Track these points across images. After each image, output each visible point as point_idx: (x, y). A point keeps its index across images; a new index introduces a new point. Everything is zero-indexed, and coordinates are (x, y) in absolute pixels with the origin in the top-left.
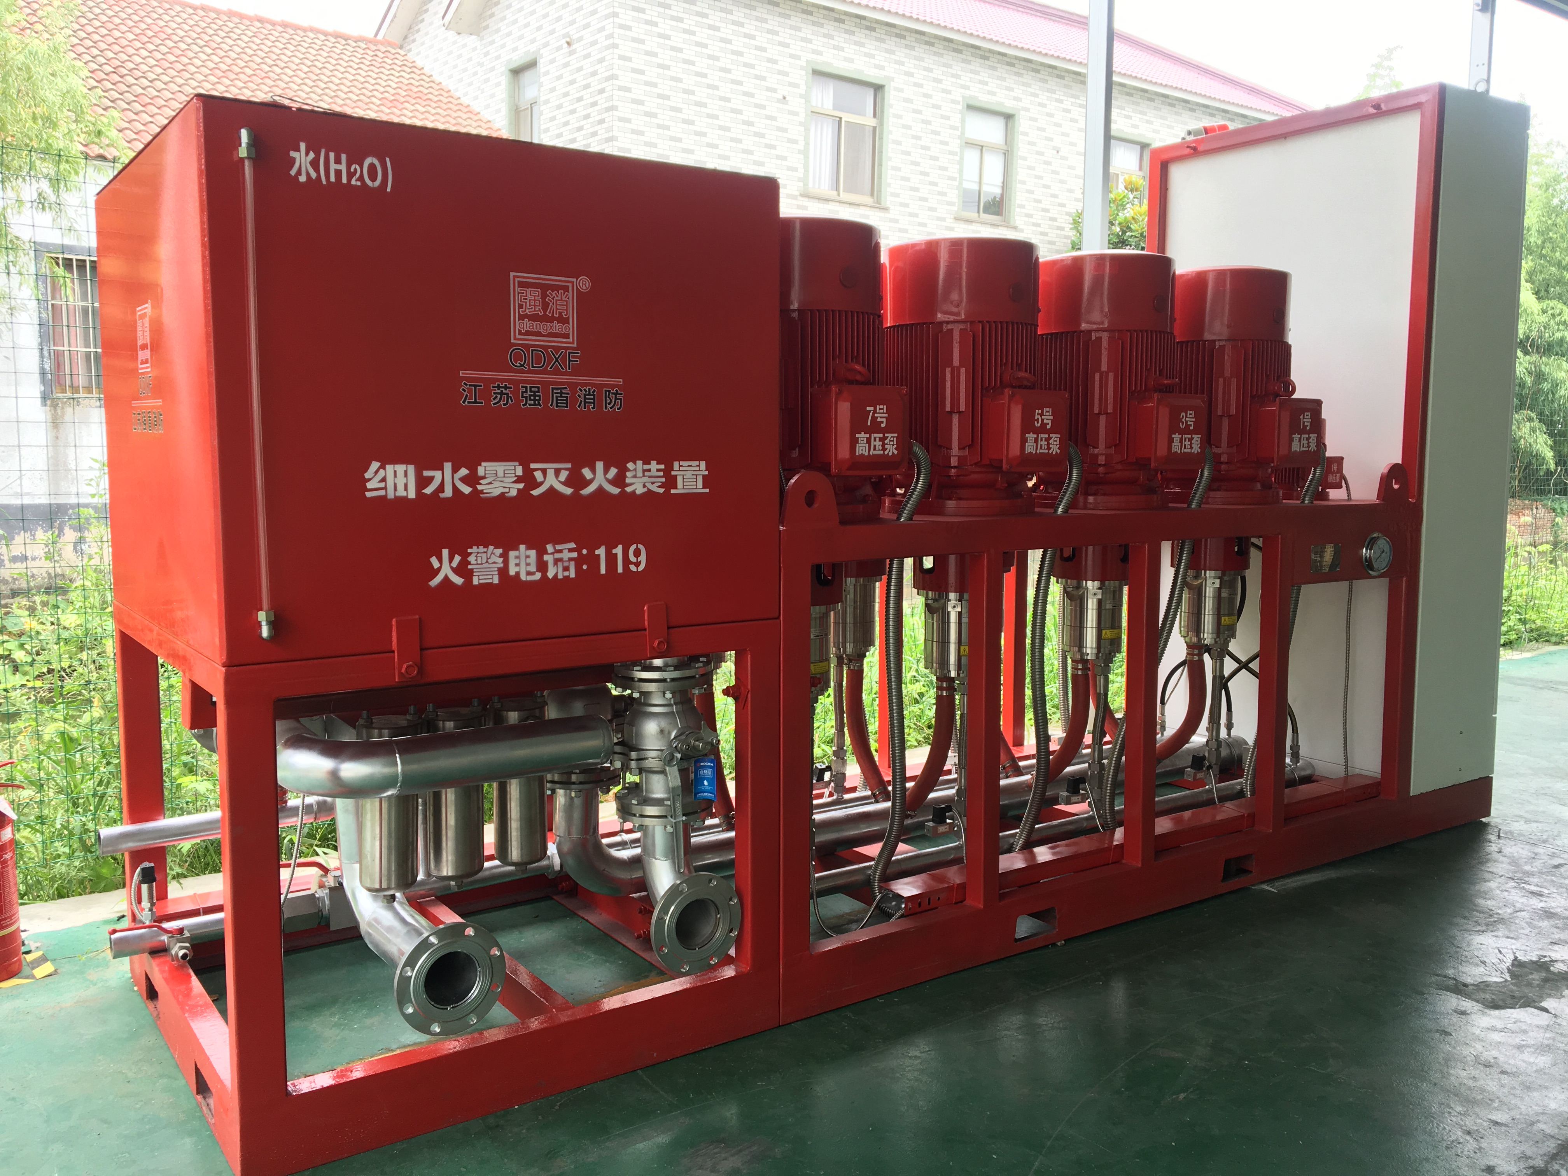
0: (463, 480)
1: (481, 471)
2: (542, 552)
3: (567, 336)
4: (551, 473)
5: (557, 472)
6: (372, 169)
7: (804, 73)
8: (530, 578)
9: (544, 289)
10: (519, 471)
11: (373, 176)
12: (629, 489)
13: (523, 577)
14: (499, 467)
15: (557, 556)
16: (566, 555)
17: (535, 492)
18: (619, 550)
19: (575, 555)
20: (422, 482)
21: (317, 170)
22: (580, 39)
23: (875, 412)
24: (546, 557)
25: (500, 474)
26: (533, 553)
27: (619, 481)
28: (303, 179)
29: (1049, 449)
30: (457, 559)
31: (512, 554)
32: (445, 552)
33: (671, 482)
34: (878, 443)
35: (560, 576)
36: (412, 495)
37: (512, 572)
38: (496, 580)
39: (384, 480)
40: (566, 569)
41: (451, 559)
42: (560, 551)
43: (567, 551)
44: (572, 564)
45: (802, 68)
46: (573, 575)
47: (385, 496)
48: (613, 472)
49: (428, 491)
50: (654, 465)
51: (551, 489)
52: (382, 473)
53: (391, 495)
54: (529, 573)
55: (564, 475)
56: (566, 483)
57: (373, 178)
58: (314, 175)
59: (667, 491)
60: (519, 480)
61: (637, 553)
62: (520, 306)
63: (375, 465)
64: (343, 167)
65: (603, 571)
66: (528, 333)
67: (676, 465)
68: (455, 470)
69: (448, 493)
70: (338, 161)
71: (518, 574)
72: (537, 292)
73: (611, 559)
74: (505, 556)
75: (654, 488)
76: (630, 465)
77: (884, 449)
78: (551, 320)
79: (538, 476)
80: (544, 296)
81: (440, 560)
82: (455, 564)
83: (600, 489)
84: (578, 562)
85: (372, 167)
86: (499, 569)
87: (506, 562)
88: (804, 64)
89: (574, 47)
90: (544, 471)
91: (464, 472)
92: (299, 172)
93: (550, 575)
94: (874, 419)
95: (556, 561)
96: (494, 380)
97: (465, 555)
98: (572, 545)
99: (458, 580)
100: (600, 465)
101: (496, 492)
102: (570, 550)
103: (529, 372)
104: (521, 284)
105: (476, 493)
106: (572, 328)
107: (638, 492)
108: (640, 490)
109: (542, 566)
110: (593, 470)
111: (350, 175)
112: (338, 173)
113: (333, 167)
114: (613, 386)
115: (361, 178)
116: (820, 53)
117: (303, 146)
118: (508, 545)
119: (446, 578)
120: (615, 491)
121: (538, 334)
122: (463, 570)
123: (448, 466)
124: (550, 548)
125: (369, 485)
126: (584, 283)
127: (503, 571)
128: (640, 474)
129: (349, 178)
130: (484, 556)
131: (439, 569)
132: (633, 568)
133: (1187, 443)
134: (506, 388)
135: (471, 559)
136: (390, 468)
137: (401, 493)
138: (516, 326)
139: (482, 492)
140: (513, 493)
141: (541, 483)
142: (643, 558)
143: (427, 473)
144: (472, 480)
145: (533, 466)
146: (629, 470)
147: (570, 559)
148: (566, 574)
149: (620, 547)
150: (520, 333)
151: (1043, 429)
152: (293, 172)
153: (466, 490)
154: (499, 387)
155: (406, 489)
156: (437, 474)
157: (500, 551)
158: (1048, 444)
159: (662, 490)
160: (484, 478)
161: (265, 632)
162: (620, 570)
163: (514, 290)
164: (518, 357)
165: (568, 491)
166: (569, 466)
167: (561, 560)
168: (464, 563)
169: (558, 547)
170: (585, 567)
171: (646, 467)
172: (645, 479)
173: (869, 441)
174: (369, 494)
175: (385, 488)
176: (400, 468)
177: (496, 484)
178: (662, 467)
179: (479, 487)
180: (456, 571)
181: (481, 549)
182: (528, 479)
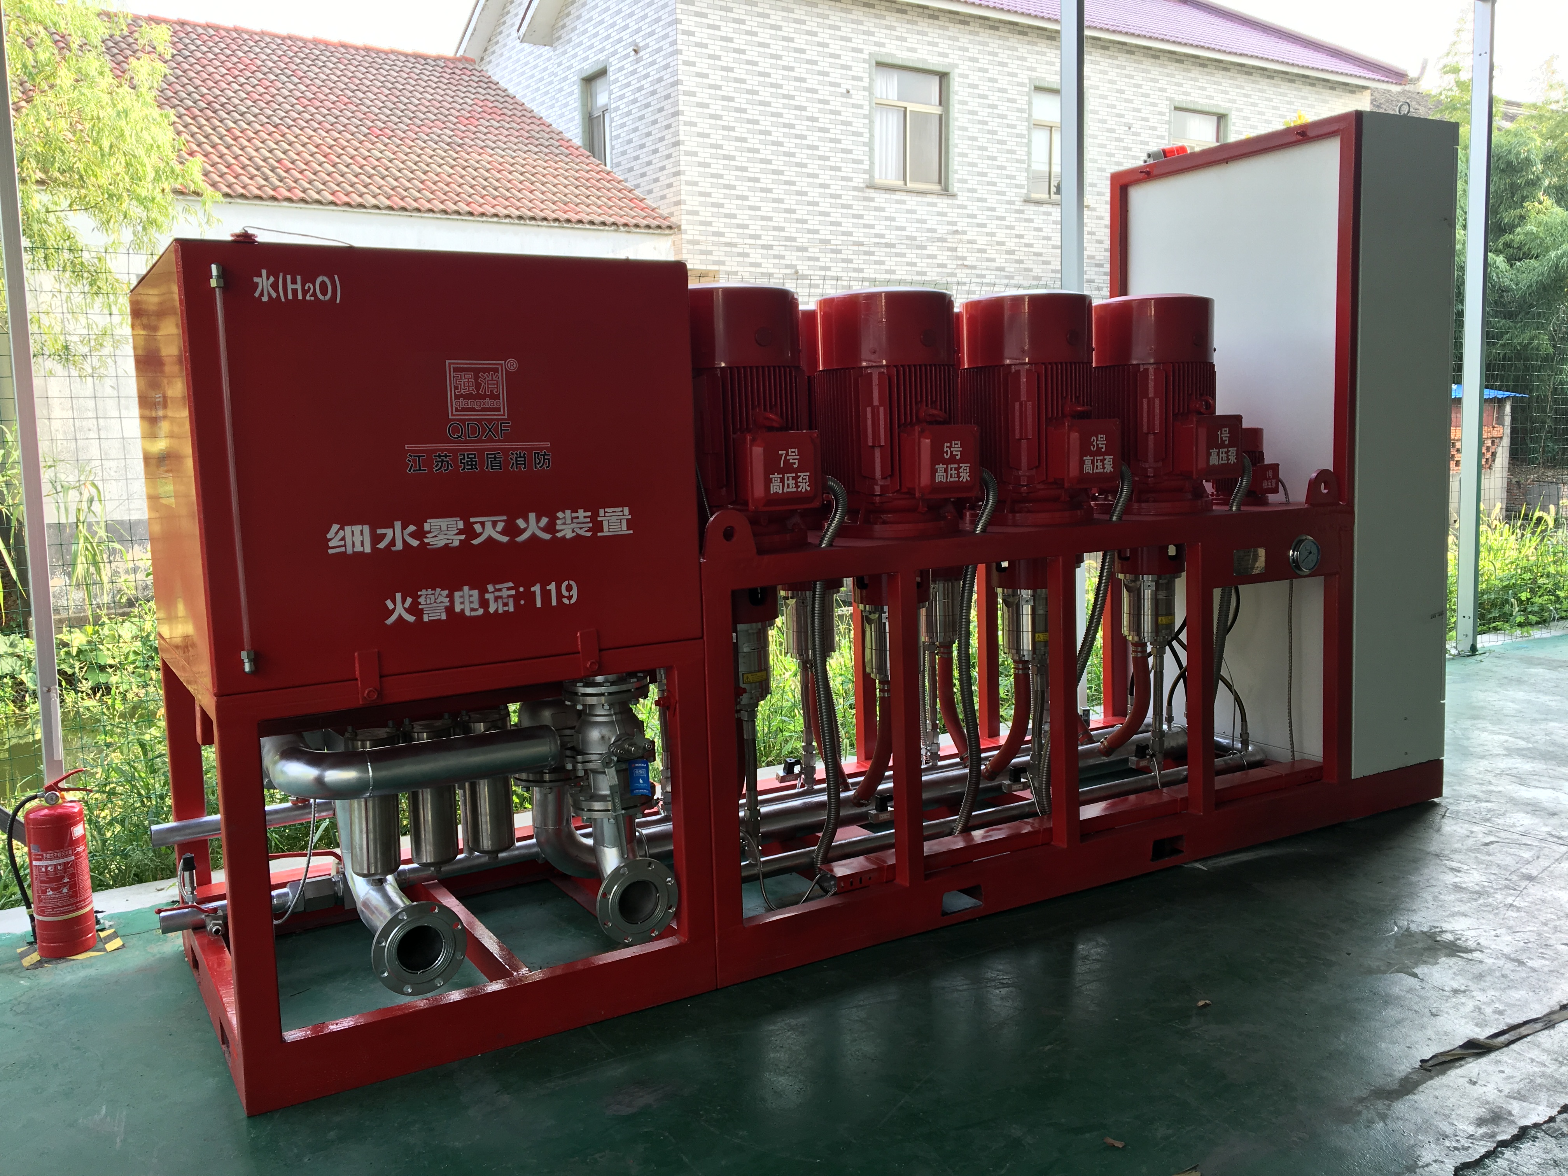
0: (412, 535)
1: (427, 527)
2: (483, 591)
3: (499, 410)
4: (489, 525)
5: (494, 524)
6: (323, 285)
7: (867, 66)
8: (474, 614)
9: (476, 372)
10: (461, 525)
11: (324, 291)
12: (559, 535)
13: (468, 613)
14: (443, 523)
15: (497, 594)
16: (505, 593)
17: (475, 542)
18: (552, 587)
19: (513, 592)
20: (376, 539)
21: (277, 291)
22: (647, 46)
23: (787, 454)
24: (487, 596)
25: (444, 528)
26: (475, 593)
27: (551, 528)
28: (265, 299)
29: (959, 477)
30: (409, 600)
31: (457, 594)
32: (398, 596)
33: (597, 526)
34: (791, 482)
35: (500, 611)
36: (368, 550)
37: (457, 610)
38: (444, 617)
39: (343, 539)
40: (505, 604)
41: (404, 602)
42: (500, 590)
43: (506, 590)
44: (511, 600)
45: (865, 61)
46: (512, 609)
47: (345, 553)
48: (544, 521)
49: (382, 545)
50: (581, 513)
51: (490, 539)
52: (341, 533)
53: (350, 551)
54: (472, 610)
55: (500, 526)
56: (501, 533)
57: (324, 293)
58: (274, 295)
59: (594, 535)
60: (460, 532)
61: (569, 588)
62: (456, 388)
63: (335, 527)
64: (298, 286)
65: (539, 605)
66: (463, 410)
67: (601, 512)
68: (404, 527)
69: (399, 546)
70: (294, 282)
71: (463, 611)
72: (470, 375)
73: (546, 594)
74: (451, 597)
75: (582, 532)
76: (560, 515)
77: (797, 487)
78: (484, 397)
79: (478, 528)
80: (476, 378)
81: (395, 603)
82: (407, 605)
83: (534, 537)
84: (516, 598)
85: (323, 284)
86: (447, 608)
87: (452, 601)
88: (867, 57)
89: (641, 54)
90: (483, 524)
91: (412, 528)
92: (262, 294)
93: (492, 610)
94: (786, 461)
95: (496, 599)
96: (435, 451)
97: (416, 598)
98: (511, 584)
99: (411, 618)
100: (532, 516)
101: (441, 544)
102: (509, 589)
103: (466, 442)
104: (455, 370)
105: (423, 545)
106: (502, 402)
107: (568, 537)
108: (569, 535)
109: (484, 603)
110: (526, 520)
111: (305, 293)
112: (295, 292)
113: (290, 287)
114: (541, 449)
115: (314, 294)
116: (883, 45)
117: (264, 272)
118: (453, 587)
119: (400, 616)
120: (547, 537)
121: (473, 410)
122: (415, 609)
123: (398, 525)
124: (490, 588)
125: (331, 544)
126: (512, 364)
127: (450, 610)
128: (569, 521)
129: (304, 295)
130: (433, 597)
131: (394, 610)
132: (566, 601)
133: (1099, 464)
134: (446, 456)
135: (422, 600)
136: (348, 529)
137: (359, 548)
138: (453, 404)
139: (428, 544)
140: (456, 543)
141: (481, 534)
142: (574, 592)
143: (379, 531)
144: (420, 534)
145: (472, 520)
146: (558, 518)
147: (509, 596)
148: (506, 608)
149: (554, 583)
150: (457, 410)
151: (952, 459)
152: (257, 295)
153: (415, 543)
154: (440, 456)
155: (362, 545)
156: (389, 532)
157: (446, 592)
158: (958, 473)
159: (589, 534)
160: (429, 532)
161: (247, 668)
162: (554, 603)
163: (450, 374)
164: (455, 430)
165: (505, 539)
166: (505, 518)
167: (501, 597)
168: (415, 603)
169: (498, 587)
170: (522, 602)
171: (574, 515)
172: (573, 526)
173: (782, 480)
174: (330, 551)
175: (345, 546)
176: (357, 529)
177: (440, 537)
178: (589, 514)
179: (426, 540)
180: (408, 610)
181: (430, 591)
182: (469, 531)
